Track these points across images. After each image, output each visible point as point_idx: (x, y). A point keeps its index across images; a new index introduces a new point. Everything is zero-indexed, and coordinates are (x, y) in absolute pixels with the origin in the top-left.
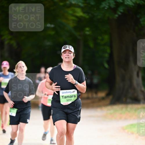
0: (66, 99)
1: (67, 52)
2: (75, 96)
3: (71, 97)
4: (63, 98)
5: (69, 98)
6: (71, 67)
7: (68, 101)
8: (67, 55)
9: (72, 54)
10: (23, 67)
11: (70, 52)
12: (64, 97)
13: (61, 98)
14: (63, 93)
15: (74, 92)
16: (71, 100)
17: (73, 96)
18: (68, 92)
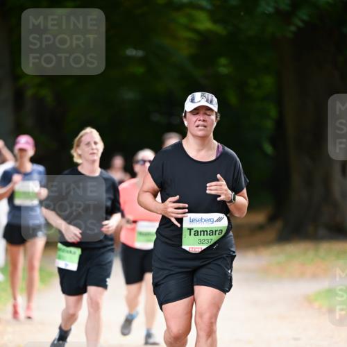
0: (199, 237)
1: (202, 112)
2: (221, 232)
3: (212, 233)
4: (190, 235)
5: (206, 237)
6: (210, 149)
7: (201, 242)
8: (202, 119)
9: (213, 117)
10: (95, 143)
11: (208, 112)
12: (193, 232)
13: (185, 233)
14: (192, 221)
15: (219, 220)
16: (210, 241)
17: (216, 231)
18: (205, 221)
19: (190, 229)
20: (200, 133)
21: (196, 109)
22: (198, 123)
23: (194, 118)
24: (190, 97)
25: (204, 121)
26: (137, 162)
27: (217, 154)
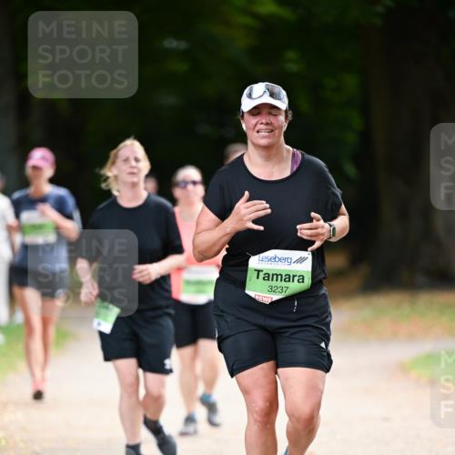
0: (270, 283)
1: (265, 111)
2: (302, 279)
3: (289, 278)
4: (258, 278)
5: (279, 284)
7: (272, 290)
8: (264, 121)
9: (282, 118)
10: (137, 160)
11: (274, 112)
12: (261, 275)
14: (261, 260)
15: (301, 260)
16: (284, 289)
17: (294, 276)
18: (280, 260)
19: (259, 271)
20: (263, 142)
21: (256, 108)
22: (259, 127)
23: (253, 121)
24: (246, 91)
25: (267, 124)
26: (177, 184)
27: (292, 168)
